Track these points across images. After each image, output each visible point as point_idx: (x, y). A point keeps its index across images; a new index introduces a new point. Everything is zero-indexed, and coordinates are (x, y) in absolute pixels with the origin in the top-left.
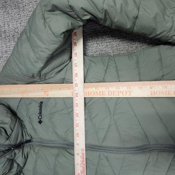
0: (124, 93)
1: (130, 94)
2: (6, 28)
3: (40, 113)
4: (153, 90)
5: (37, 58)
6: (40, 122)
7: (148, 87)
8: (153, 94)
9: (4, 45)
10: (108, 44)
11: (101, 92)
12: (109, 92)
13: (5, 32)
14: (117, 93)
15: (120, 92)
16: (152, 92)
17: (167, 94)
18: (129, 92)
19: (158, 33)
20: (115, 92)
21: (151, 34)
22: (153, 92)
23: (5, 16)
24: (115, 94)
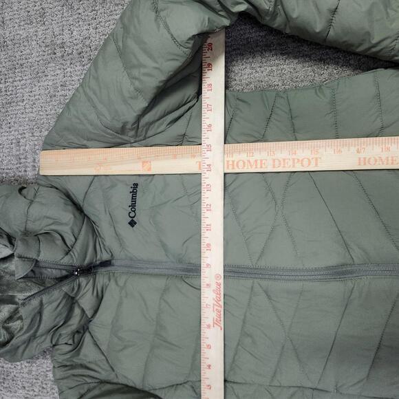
0: (306, 162)
1: (316, 165)
2: (66, 37)
3: (133, 206)
4: (362, 155)
5: (137, 90)
6: (132, 223)
7: (353, 149)
8: (362, 163)
9: (59, 72)
10: (274, 68)
11: (259, 162)
12: (274, 160)
13: (62, 46)
14: (291, 163)
15: (296, 161)
16: (360, 159)
17: (390, 162)
18: (314, 160)
19: (374, 42)
20: (286, 161)
21: (360, 45)
22: (362, 159)
23: (65, 14)
24: (286, 165)
